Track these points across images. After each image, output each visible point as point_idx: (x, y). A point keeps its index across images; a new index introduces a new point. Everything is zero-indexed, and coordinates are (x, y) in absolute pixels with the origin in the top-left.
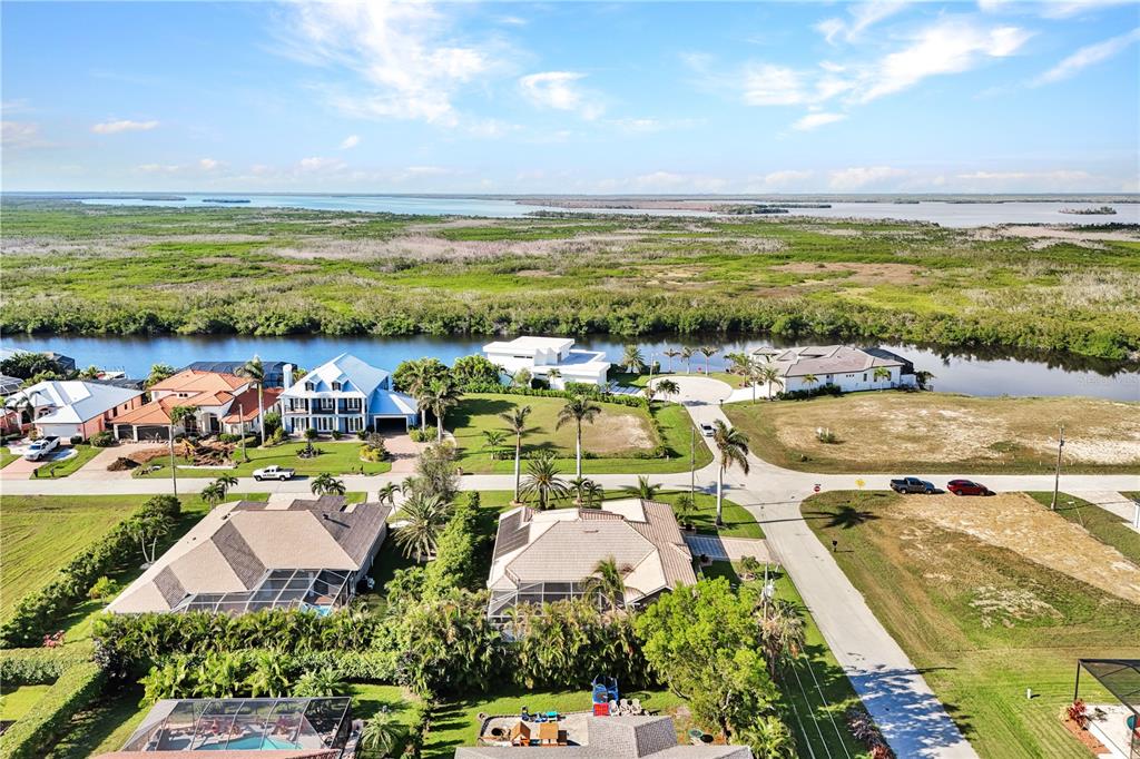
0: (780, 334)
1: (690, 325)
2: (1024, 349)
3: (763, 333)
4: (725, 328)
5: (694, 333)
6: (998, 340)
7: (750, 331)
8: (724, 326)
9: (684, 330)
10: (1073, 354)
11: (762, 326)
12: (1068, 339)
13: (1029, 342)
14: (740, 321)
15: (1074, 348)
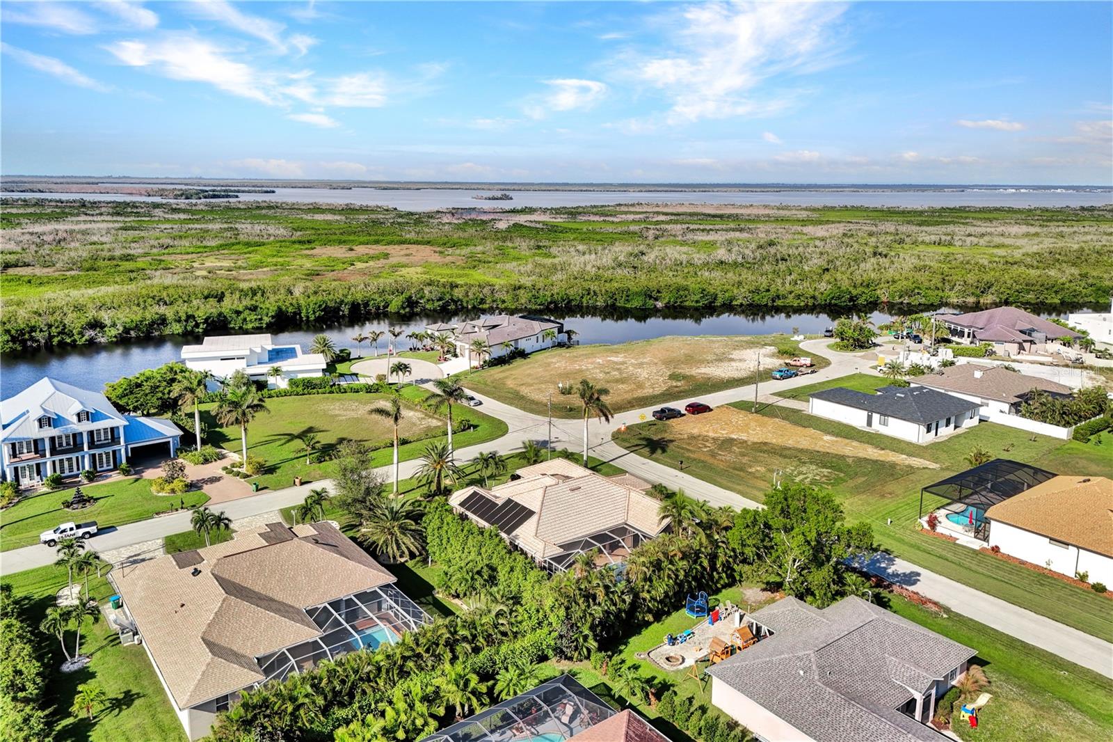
0: (398, 313)
1: (314, 313)
2: (588, 307)
3: (380, 314)
4: (346, 312)
5: (318, 319)
6: (570, 301)
7: (369, 313)
8: (345, 310)
9: (308, 317)
10: (619, 307)
11: (379, 307)
12: (615, 297)
13: (590, 302)
14: (359, 304)
15: (620, 303)
